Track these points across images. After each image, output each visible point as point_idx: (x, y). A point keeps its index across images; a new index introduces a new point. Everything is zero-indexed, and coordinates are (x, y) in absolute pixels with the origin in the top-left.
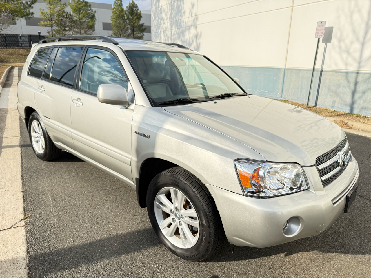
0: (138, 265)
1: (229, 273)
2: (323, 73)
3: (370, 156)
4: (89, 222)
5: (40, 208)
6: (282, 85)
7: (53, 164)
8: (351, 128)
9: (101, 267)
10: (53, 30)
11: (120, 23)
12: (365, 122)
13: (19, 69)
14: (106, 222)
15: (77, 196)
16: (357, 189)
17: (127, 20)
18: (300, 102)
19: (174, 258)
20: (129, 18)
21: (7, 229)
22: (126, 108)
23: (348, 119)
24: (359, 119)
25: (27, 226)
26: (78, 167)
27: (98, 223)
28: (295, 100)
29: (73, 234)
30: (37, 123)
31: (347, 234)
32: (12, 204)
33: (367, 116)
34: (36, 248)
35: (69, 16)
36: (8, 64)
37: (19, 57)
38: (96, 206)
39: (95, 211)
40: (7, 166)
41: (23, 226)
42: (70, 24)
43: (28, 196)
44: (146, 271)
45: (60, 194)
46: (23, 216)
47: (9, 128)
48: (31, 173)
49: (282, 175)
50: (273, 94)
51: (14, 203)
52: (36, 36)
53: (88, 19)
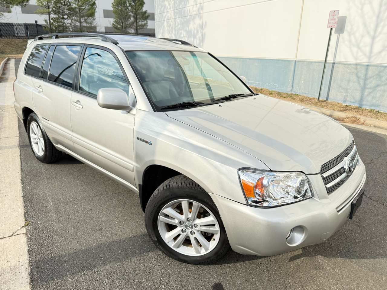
0: (141, 273)
1: (233, 280)
2: (335, 65)
3: (381, 155)
4: (92, 229)
5: (41, 214)
6: (292, 78)
7: (54, 167)
8: (363, 124)
9: (104, 276)
10: (50, 19)
11: (121, 10)
12: (378, 117)
13: (15, 61)
14: (109, 229)
15: (78, 201)
16: (363, 194)
17: (129, 6)
18: (311, 96)
19: (178, 265)
20: (131, 5)
21: (8, 237)
22: (127, 112)
23: (360, 114)
24: (371, 114)
25: (28, 234)
26: (80, 170)
27: (101, 230)
28: (306, 94)
29: (75, 242)
30: (36, 124)
31: (353, 238)
32: (12, 210)
33: (380, 111)
34: (38, 257)
35: (67, 3)
36: (3, 55)
37: (15, 48)
38: (99, 212)
39: (98, 217)
40: (6, 169)
41: (24, 234)
42: (69, 11)
43: (28, 201)
44: (149, 279)
45: (62, 199)
46: (24, 223)
47: (7, 128)
48: (30, 176)
49: (286, 183)
50: (283, 88)
51: (14, 210)
52: (33, 24)
53: (88, 7)
